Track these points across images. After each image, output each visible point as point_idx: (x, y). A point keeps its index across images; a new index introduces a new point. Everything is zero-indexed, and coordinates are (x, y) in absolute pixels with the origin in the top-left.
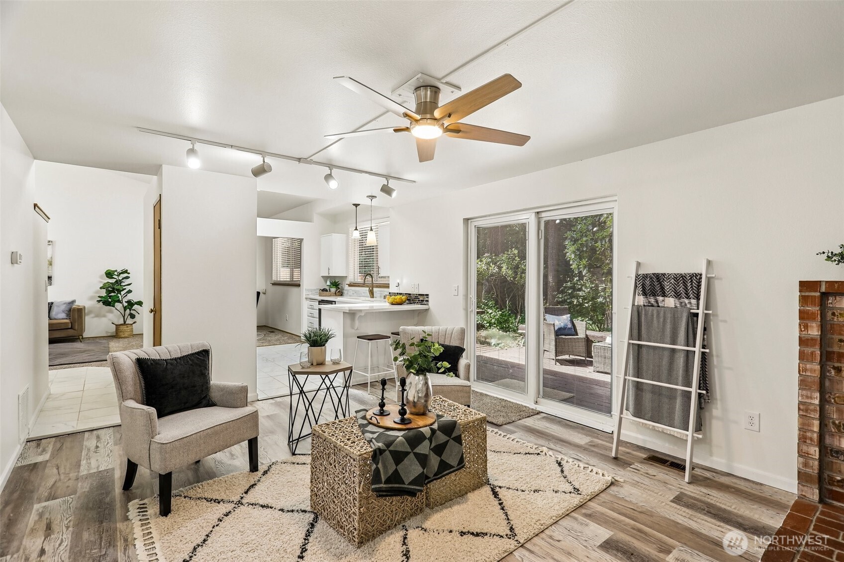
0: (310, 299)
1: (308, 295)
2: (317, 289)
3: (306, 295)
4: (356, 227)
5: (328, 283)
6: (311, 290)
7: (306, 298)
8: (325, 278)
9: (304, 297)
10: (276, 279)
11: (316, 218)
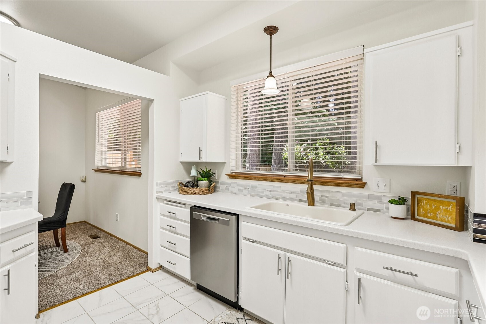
0: (167, 201)
1: (161, 192)
2: (174, 182)
3: (157, 193)
4: (271, 72)
5: (194, 173)
6: (166, 184)
7: (158, 198)
8: (188, 165)
9: (155, 195)
10: (100, 165)
11: (172, 68)
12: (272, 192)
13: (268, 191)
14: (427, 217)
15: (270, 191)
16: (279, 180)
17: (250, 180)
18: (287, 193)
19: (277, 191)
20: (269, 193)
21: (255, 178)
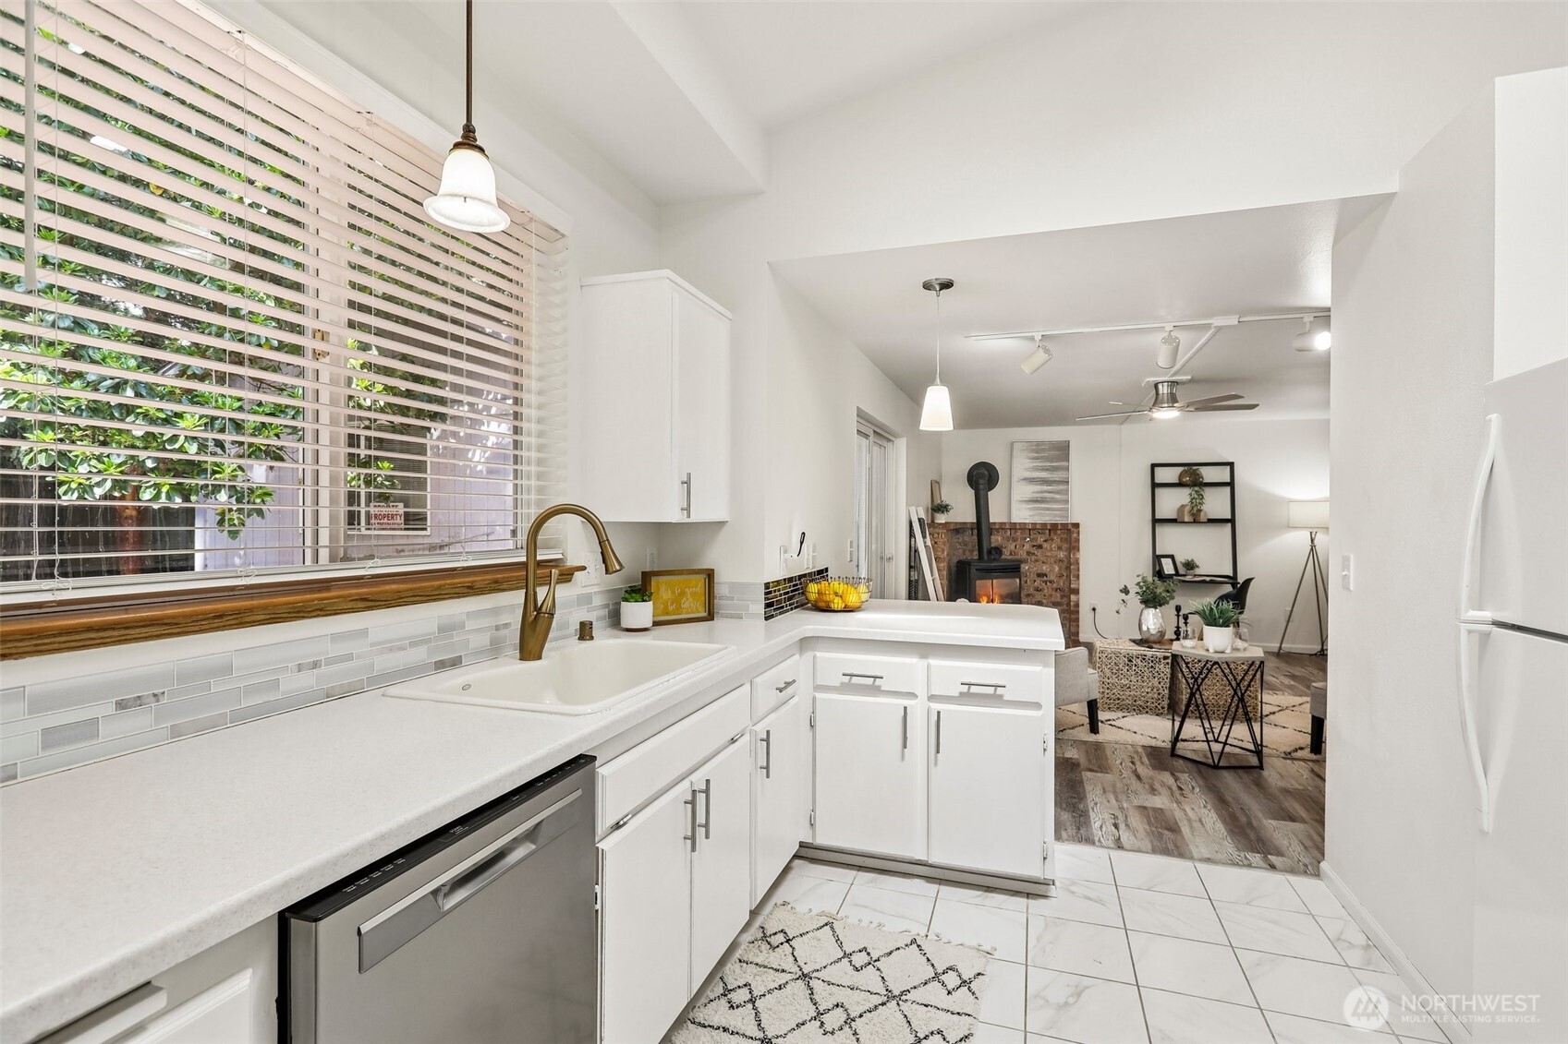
12: (323, 669)
13: (300, 668)
14: (667, 614)
15: (315, 665)
16: (363, 600)
17: (179, 634)
18: (391, 650)
19: (349, 657)
20: (308, 680)
21: (220, 616)
